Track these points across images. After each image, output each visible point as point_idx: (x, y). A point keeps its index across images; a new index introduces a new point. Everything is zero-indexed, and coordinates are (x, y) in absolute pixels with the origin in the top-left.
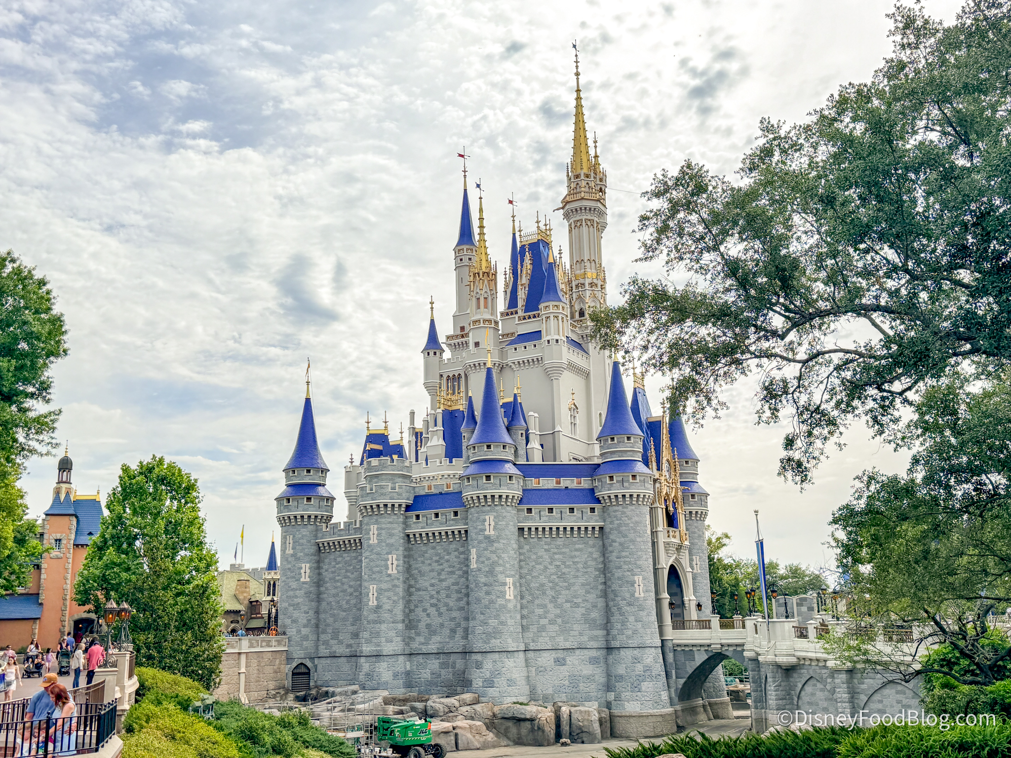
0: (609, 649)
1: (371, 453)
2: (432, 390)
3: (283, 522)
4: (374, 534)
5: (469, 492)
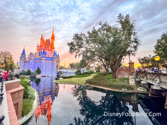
0: (52, 71)
1: (31, 54)
2: (37, 50)
3: (20, 59)
4: (31, 61)
5: (41, 58)
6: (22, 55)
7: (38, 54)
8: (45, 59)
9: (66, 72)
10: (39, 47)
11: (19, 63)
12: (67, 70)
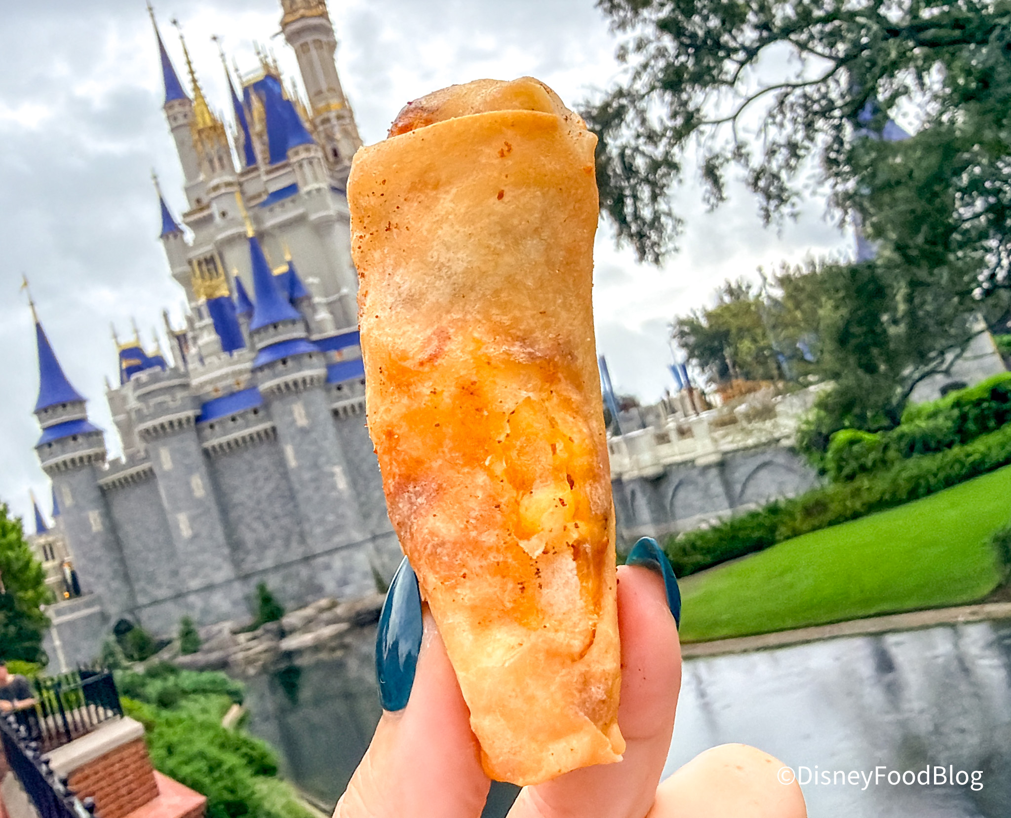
1: (130, 371)
2: (184, 280)
3: (51, 471)
4: (165, 459)
5: (267, 384)
6: (42, 410)
7: (209, 338)
8: (315, 370)
9: (656, 482)
10: (189, 236)
11: (50, 522)
12: (663, 438)
